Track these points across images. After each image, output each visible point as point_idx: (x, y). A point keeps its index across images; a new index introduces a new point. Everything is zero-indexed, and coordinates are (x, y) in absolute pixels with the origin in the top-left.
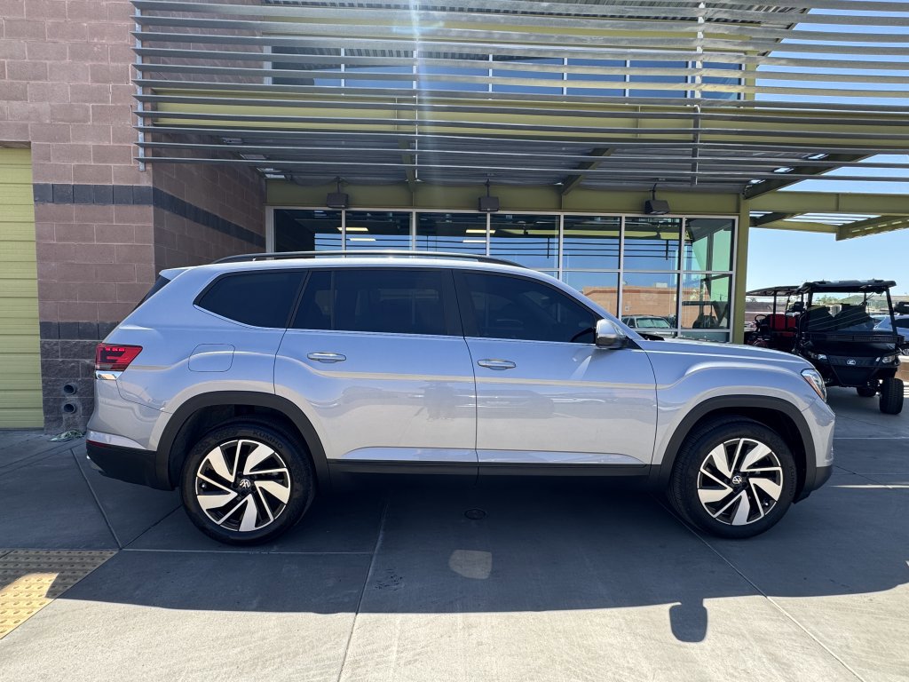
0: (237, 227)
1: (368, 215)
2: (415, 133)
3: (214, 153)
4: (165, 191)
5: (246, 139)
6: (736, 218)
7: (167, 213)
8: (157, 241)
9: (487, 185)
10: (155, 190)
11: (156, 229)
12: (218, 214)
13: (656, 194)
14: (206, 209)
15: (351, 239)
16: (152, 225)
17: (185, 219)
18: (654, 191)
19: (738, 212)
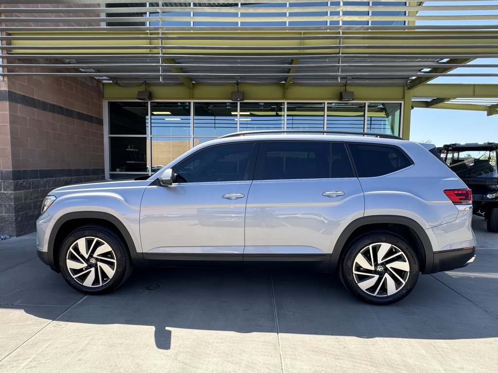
0: (78, 113)
1: (179, 104)
2: (159, 54)
3: (59, 70)
4: (18, 92)
5: (79, 61)
6: (402, 102)
7: (19, 105)
8: (11, 122)
9: (237, 84)
10: (9, 92)
11: (11, 115)
12: (63, 106)
13: (347, 87)
14: (51, 103)
15: (166, 119)
16: (8, 113)
17: (35, 109)
18: (346, 86)
19: (403, 98)
